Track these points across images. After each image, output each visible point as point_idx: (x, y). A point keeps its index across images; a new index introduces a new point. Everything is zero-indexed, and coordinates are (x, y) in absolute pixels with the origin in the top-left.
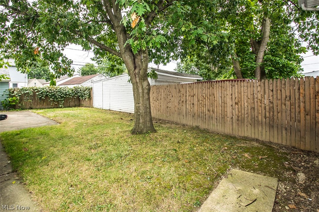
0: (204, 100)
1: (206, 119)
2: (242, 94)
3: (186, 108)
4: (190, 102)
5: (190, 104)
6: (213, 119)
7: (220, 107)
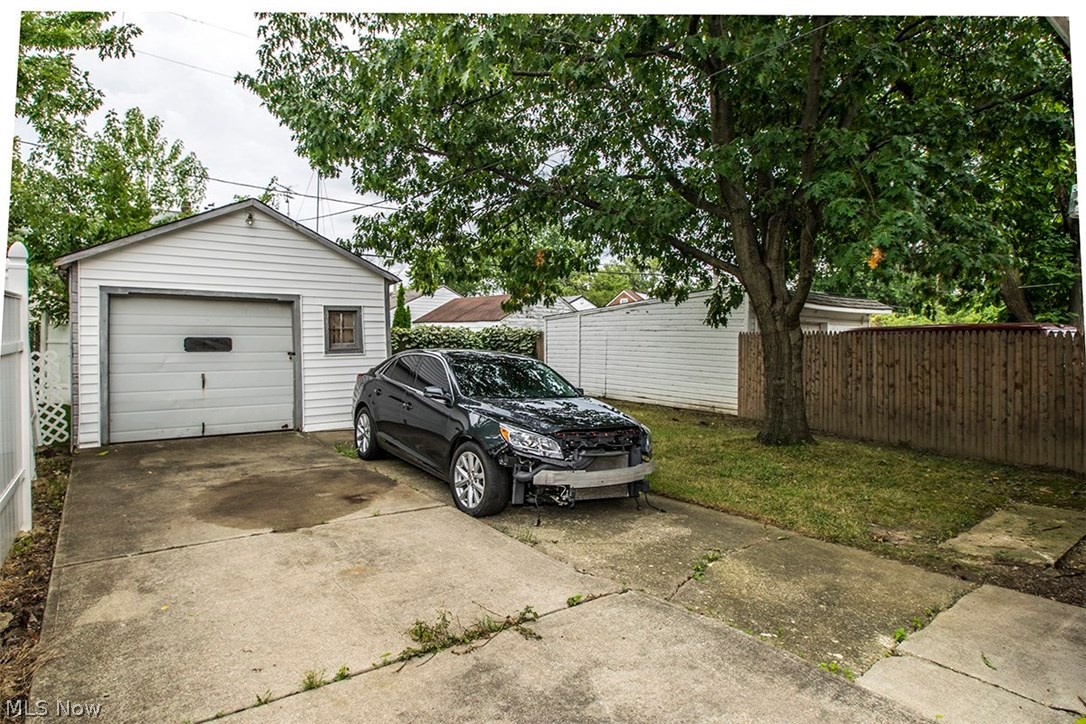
0: (927, 377)
1: (929, 424)
2: (1035, 363)
3: (870, 396)
4: (883, 379)
5: (883, 386)
6: (953, 424)
7: (973, 394)
